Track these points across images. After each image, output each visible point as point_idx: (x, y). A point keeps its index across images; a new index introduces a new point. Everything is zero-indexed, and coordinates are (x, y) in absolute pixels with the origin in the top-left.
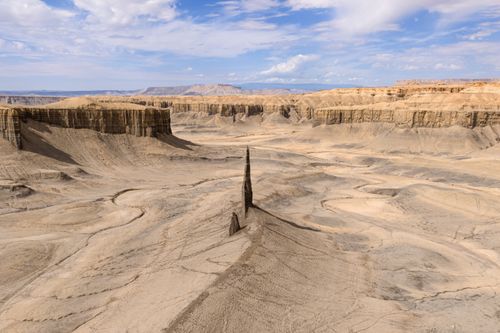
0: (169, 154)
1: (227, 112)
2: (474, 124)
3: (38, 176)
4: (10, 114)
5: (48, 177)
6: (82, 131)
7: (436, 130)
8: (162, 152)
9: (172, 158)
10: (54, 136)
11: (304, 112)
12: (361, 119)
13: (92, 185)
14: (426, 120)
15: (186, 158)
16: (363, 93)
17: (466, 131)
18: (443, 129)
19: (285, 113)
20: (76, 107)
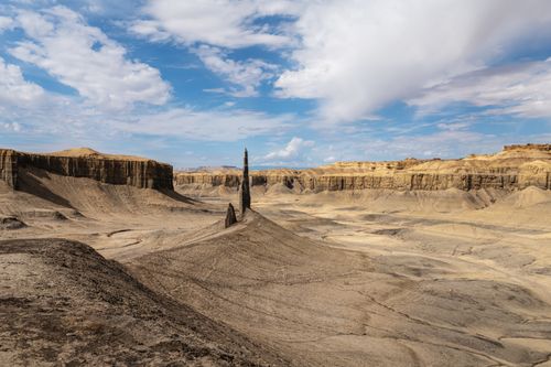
0: (170, 205)
1: (231, 183)
2: (469, 187)
3: (32, 214)
4: (9, 154)
5: (41, 215)
6: (82, 180)
7: (434, 192)
8: (163, 203)
9: (172, 209)
10: (53, 182)
11: (307, 183)
12: (362, 186)
13: (88, 225)
14: (424, 182)
15: (187, 209)
16: (363, 167)
17: (462, 193)
18: (441, 192)
19: (289, 184)
20: (77, 155)
